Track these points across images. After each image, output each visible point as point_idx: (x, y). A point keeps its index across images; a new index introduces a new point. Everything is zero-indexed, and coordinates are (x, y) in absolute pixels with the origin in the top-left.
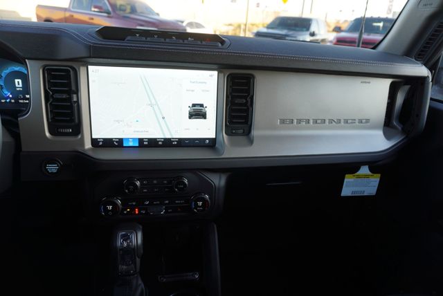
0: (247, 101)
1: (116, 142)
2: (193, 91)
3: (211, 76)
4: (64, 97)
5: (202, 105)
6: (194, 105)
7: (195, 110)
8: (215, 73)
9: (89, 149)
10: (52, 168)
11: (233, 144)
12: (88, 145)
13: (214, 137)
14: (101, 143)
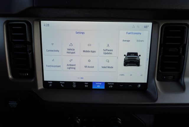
0: (179, 50)
1: (63, 84)
2: (128, 41)
3: (146, 27)
4: (21, 47)
5: (136, 54)
6: (129, 54)
8: (150, 24)
9: (41, 90)
10: (13, 104)
12: (40, 86)
13: (146, 82)
14: (50, 85)
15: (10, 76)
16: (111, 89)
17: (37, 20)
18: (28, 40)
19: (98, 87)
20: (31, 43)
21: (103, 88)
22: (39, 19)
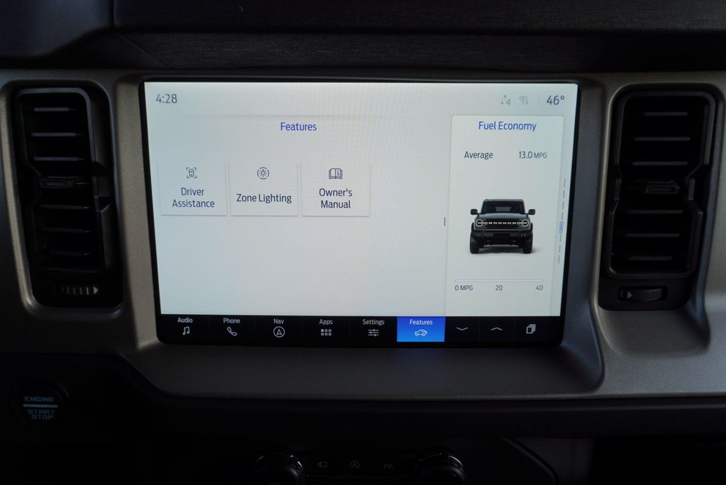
0: (684, 190)
1: (234, 327)
2: (487, 156)
3: (553, 101)
5: (517, 206)
6: (490, 206)
7: (492, 225)
8: (569, 91)
9: (151, 350)
10: (41, 407)
12: (147, 337)
13: (557, 313)
14: (186, 332)
15: (28, 300)
17: (129, 80)
18: (96, 156)
20: (108, 169)
22: (140, 74)
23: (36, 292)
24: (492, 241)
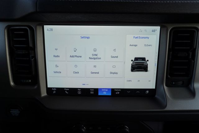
0: (189, 55)
1: (67, 91)
2: (135, 46)
3: (154, 31)
4: (24, 52)
5: (144, 59)
7: (137, 64)
8: (158, 28)
9: (45, 97)
10: (15, 112)
11: (175, 97)
12: (44, 93)
14: (54, 92)
15: (12, 83)
16: (118, 95)
17: (40, 25)
18: (31, 45)
19: (105, 93)
21: (110, 94)
22: (42, 24)
23: (14, 81)
24: (137, 68)
